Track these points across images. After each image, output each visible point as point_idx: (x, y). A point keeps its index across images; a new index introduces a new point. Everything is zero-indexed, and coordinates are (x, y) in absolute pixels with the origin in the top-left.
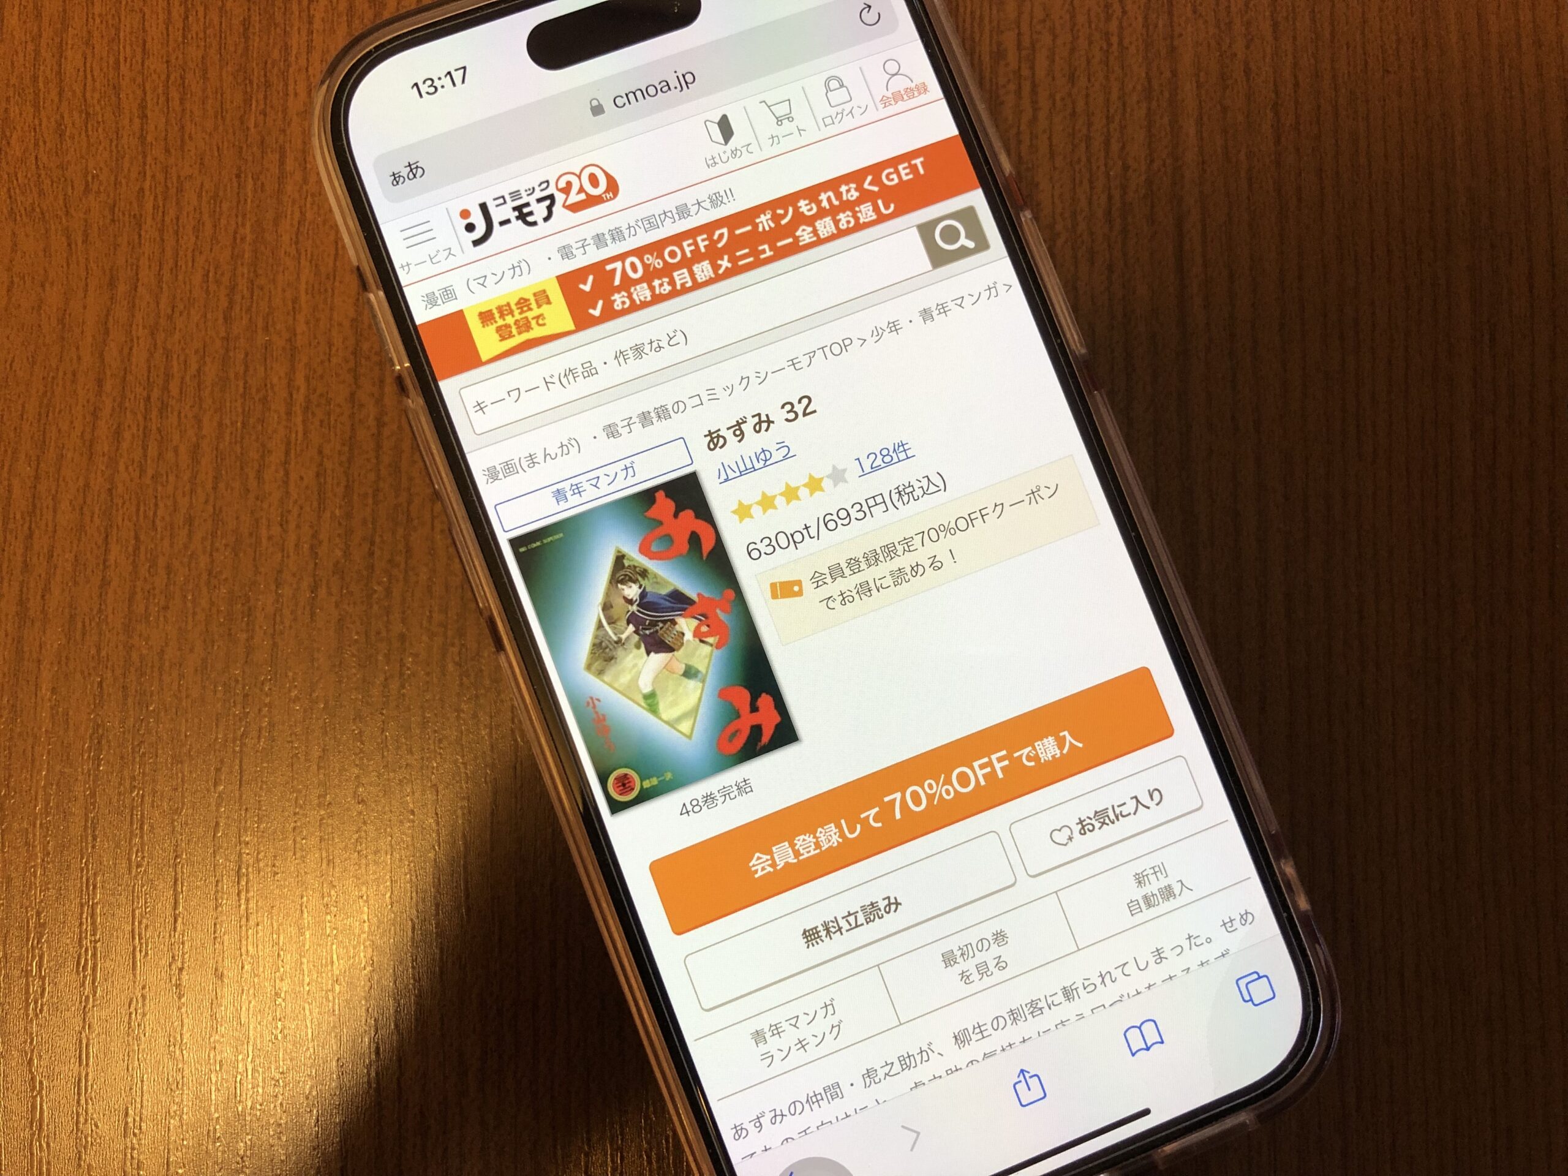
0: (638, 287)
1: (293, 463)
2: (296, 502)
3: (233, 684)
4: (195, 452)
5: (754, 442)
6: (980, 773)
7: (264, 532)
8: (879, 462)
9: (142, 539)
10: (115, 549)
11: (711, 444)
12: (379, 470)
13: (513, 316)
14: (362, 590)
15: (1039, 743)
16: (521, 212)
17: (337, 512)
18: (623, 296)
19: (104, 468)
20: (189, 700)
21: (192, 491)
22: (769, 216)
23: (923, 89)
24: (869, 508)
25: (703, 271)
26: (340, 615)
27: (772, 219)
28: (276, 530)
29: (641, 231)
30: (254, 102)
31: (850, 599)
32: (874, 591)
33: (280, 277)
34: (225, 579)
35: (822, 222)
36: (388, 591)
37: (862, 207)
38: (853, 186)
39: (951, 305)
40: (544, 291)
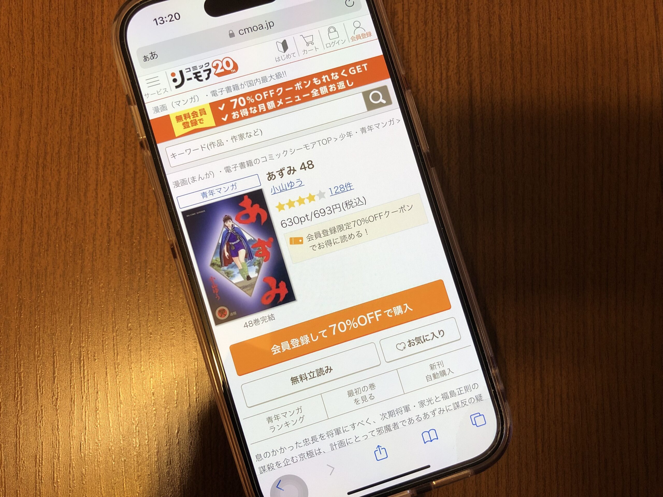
0: (243, 110)
1: (99, 189)
2: (101, 205)
4: (58, 184)
5: (287, 178)
6: (369, 318)
7: (88, 219)
8: (339, 190)
9: (37, 222)
10: (25, 226)
12: (135, 192)
13: (190, 119)
14: (129, 242)
15: (395, 308)
16: (196, 75)
17: (118, 210)
18: (237, 113)
19: (20, 192)
21: (58, 201)
22: (300, 84)
24: (333, 209)
25: (271, 105)
26: (120, 252)
27: (302, 85)
28: (93, 217)
29: (246, 87)
30: (79, 37)
31: (323, 247)
32: (333, 244)
33: (92, 111)
34: (72, 238)
35: (323, 88)
36: (140, 243)
37: (340, 83)
38: (337, 73)
39: (374, 127)
40: (204, 109)
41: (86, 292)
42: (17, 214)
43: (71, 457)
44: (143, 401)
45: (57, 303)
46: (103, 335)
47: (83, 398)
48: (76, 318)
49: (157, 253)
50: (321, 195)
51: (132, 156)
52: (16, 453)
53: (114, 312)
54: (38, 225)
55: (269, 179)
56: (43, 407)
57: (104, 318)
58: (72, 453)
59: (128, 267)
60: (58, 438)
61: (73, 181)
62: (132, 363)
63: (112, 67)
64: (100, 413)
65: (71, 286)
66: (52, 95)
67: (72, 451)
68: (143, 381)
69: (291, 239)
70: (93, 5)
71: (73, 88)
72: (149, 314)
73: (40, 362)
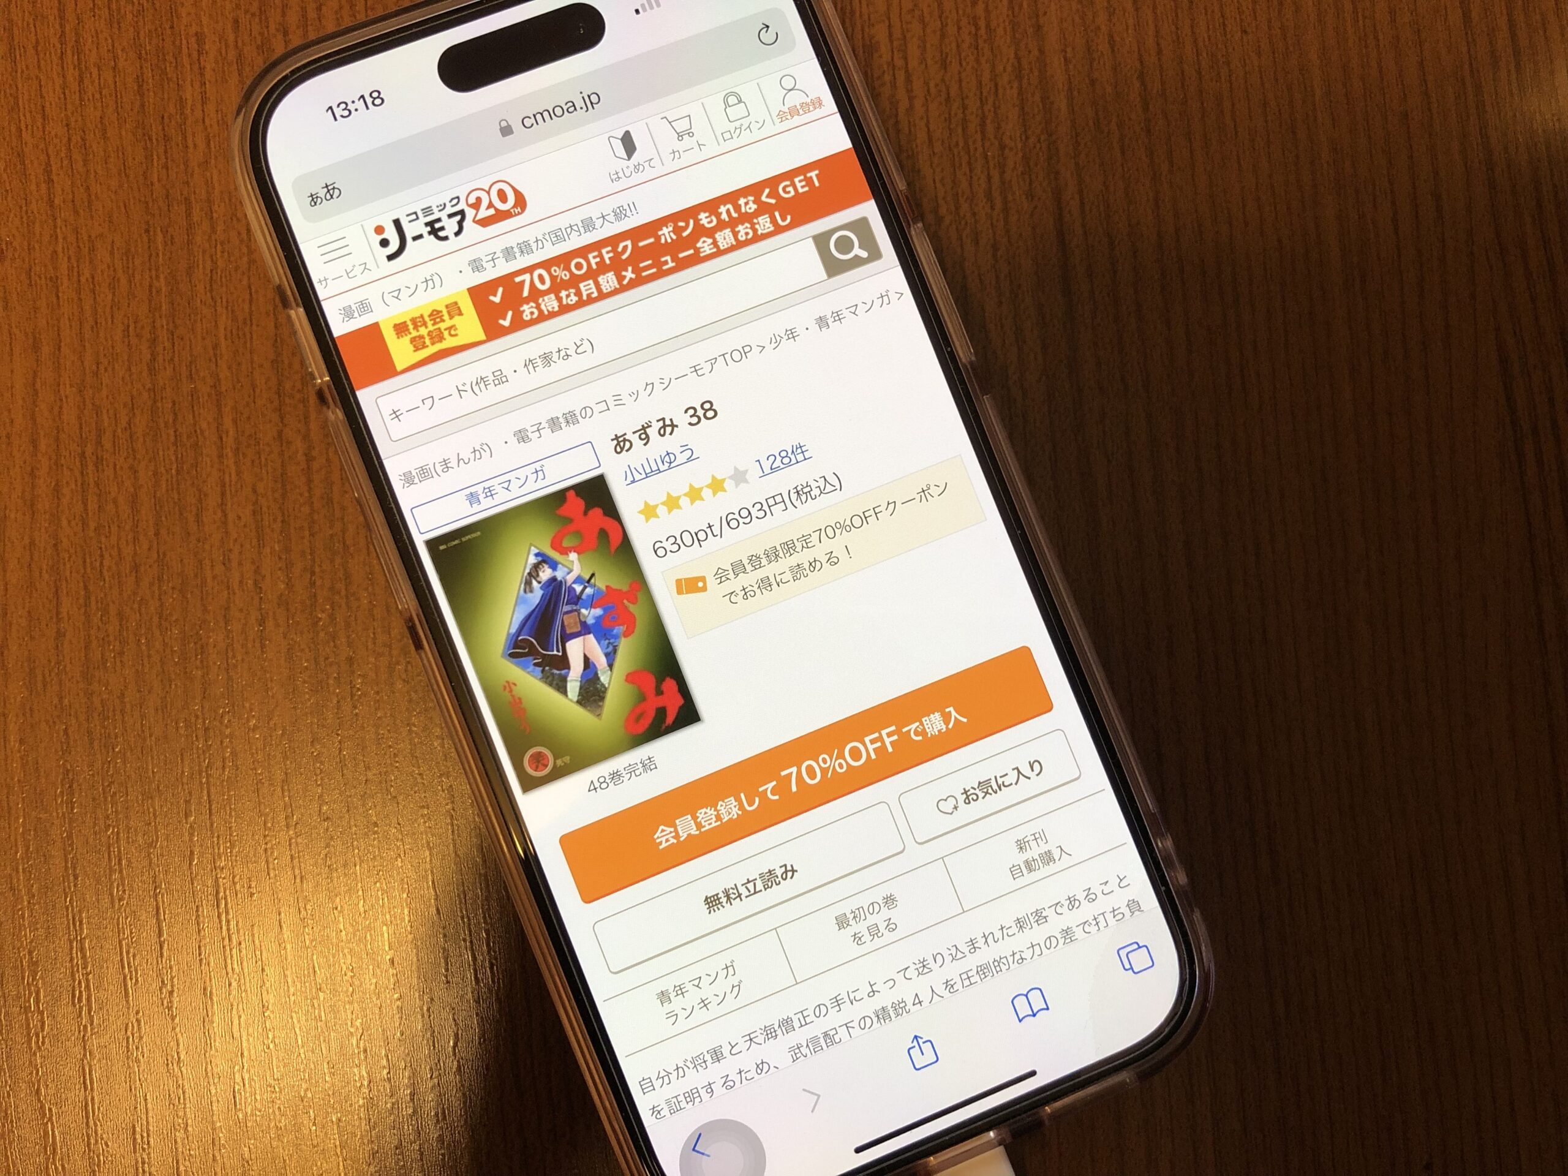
0: (546, 298)
1: (229, 504)
2: (236, 540)
4: (134, 501)
5: (659, 445)
6: (871, 747)
7: (208, 574)
8: (778, 463)
9: (91, 589)
10: (66, 604)
11: (618, 447)
12: (312, 503)
13: (426, 327)
14: (307, 619)
15: (926, 718)
16: (433, 227)
17: (277, 547)
18: (532, 307)
19: (47, 525)
21: (135, 539)
22: (671, 229)
23: (818, 103)
24: (769, 507)
25: (608, 282)
26: (289, 644)
27: (674, 231)
28: (219, 569)
29: (548, 245)
30: (155, 157)
31: (752, 594)
32: (775, 585)
33: (199, 324)
34: (177, 621)
35: (722, 233)
36: (332, 617)
37: (760, 219)
38: (751, 198)
39: (846, 313)
40: (456, 303)
41: (219, 743)
42: (46, 576)
43: (213, 1123)
44: (370, 980)
45: (153, 772)
46: (265, 836)
47: (230, 985)
48: (199, 803)
49: (375, 638)
50: (739, 477)
51: (300, 421)
52: (87, 1124)
53: (286, 781)
54: (97, 597)
55: (619, 449)
56: (141, 1014)
57: (264, 798)
58: (216, 1113)
59: (310, 677)
60: (180, 1082)
61: (167, 490)
63: (235, 221)
64: (273, 1017)
65: (182, 731)
66: (102, 295)
67: (214, 1108)
68: (366, 934)
69: (679, 582)
70: (181, 82)
71: (151, 277)
72: (366, 780)
73: (125, 910)
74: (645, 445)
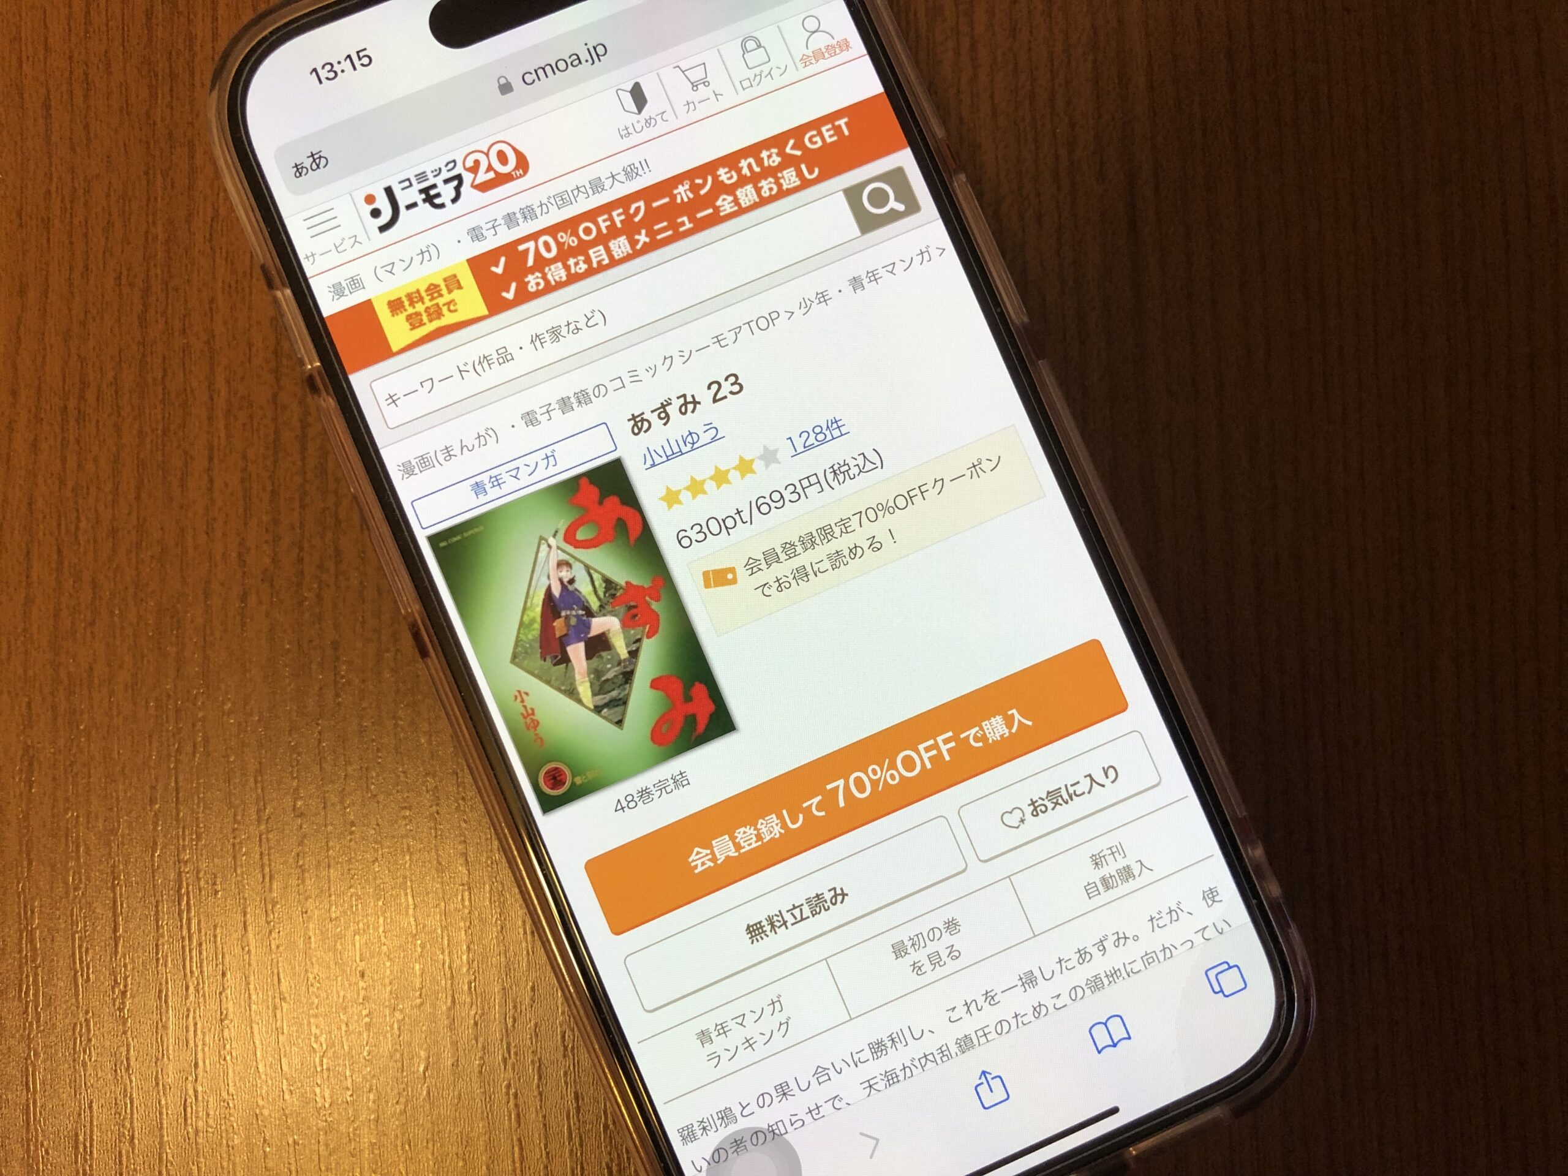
0: (552, 267)
3: (165, 699)
5: (680, 424)
6: (925, 756)
8: (812, 440)
11: (636, 428)
13: (423, 303)
15: (987, 722)
16: (427, 194)
18: (537, 277)
20: (121, 717)
22: (687, 187)
23: (845, 45)
24: (803, 489)
25: (620, 247)
27: (691, 190)
29: (553, 209)
31: (787, 585)
32: (812, 576)
35: (743, 190)
37: (785, 172)
38: (774, 151)
39: (882, 272)
40: (455, 276)
41: (190, 726)
43: (162, 1136)
44: (338, 992)
45: (119, 754)
46: (234, 830)
47: (187, 988)
48: (166, 789)
49: (363, 623)
53: (259, 772)
56: (91, 1014)
57: (235, 789)
58: (165, 1126)
59: (292, 660)
60: (129, 1090)
62: (307, 900)
64: (231, 1026)
67: (164, 1121)
68: (336, 942)
69: (706, 574)
72: (346, 776)
73: (80, 903)
74: (665, 424)
